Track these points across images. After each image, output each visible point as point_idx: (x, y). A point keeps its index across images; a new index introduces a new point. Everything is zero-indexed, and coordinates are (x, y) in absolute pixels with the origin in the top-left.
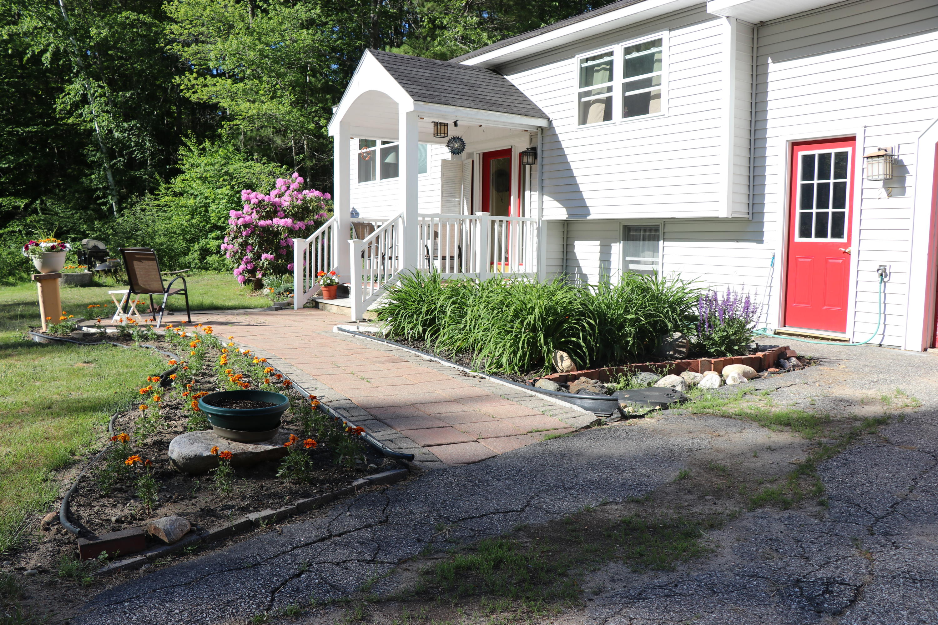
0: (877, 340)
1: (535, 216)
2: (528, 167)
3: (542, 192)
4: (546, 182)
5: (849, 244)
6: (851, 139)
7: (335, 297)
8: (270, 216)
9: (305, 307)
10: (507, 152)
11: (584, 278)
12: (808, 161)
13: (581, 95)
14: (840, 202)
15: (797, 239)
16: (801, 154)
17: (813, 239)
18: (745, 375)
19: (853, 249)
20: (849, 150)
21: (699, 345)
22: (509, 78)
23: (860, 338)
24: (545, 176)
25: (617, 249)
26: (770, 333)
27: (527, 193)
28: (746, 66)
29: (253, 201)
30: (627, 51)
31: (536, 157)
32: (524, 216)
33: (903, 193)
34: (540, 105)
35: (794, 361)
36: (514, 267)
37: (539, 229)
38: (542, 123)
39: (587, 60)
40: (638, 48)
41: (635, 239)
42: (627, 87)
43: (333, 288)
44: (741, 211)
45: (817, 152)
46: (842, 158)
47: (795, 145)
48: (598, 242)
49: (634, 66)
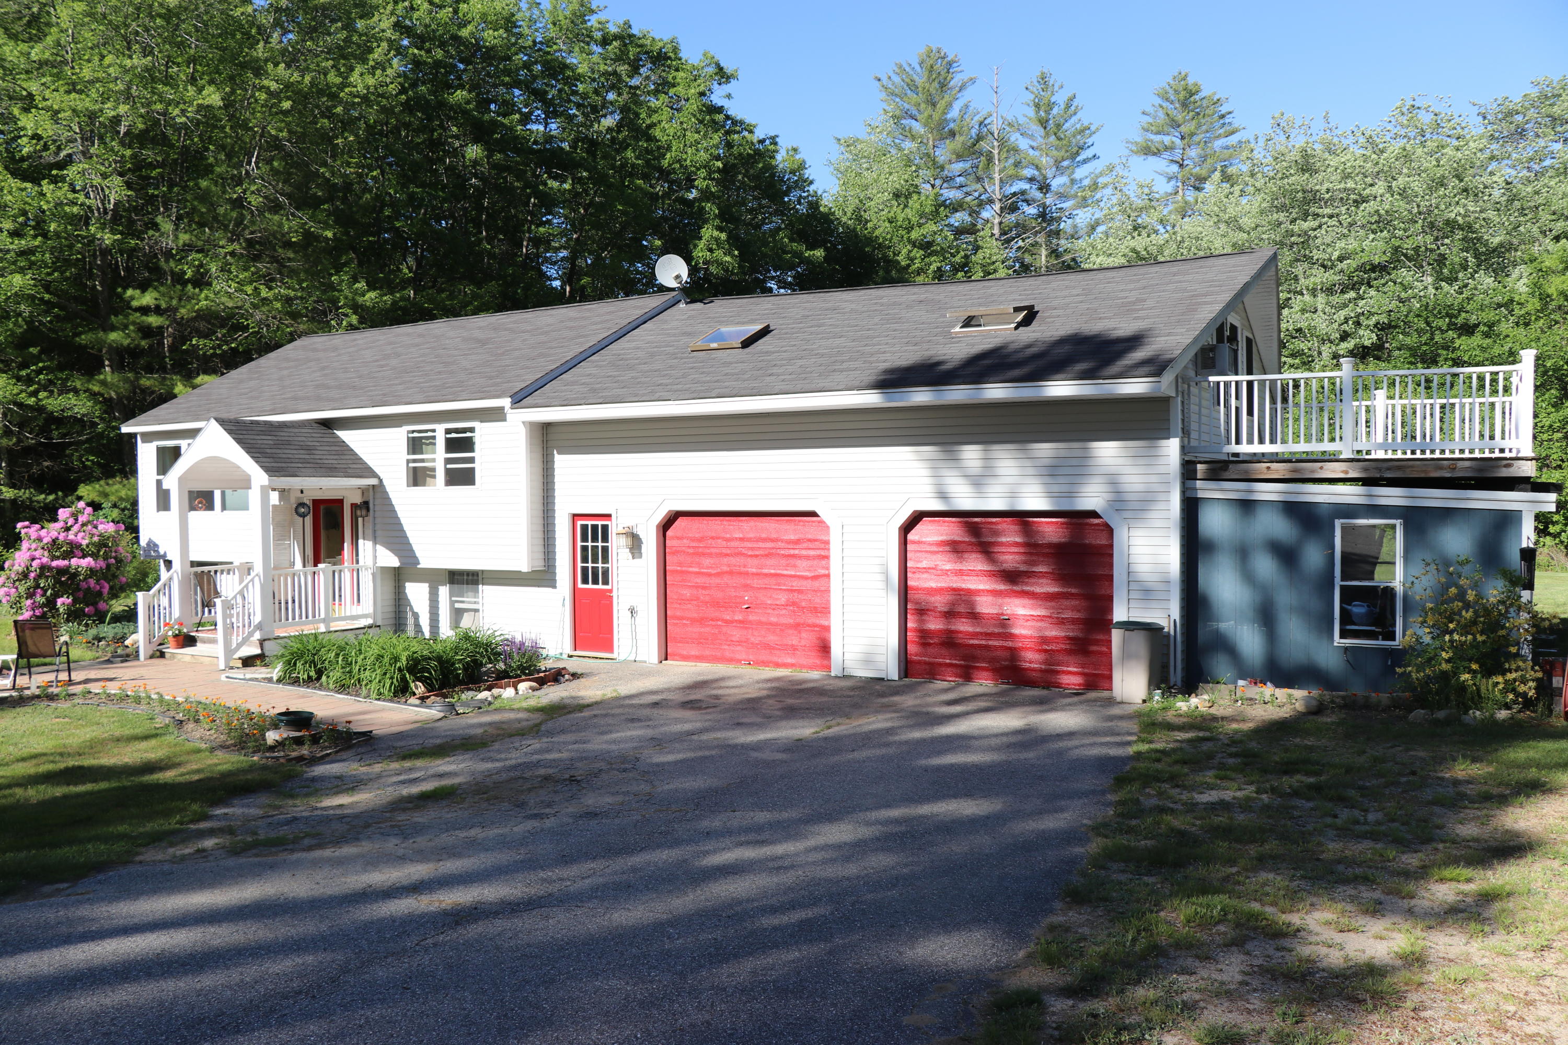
0: (632, 658)
1: (370, 563)
2: (360, 520)
3: (375, 541)
4: (379, 533)
5: (613, 588)
6: (608, 516)
7: (183, 646)
8: (68, 555)
9: (152, 657)
10: (340, 502)
11: (416, 616)
12: (584, 528)
13: (408, 461)
14: (605, 559)
15: (580, 585)
16: (579, 523)
17: (590, 586)
18: (531, 688)
19: (614, 594)
20: (608, 523)
21: (505, 671)
22: (340, 433)
23: (622, 657)
24: (378, 527)
25: (444, 591)
26: (565, 657)
27: (361, 542)
28: (538, 456)
29: (45, 541)
30: (448, 431)
31: (368, 509)
32: (357, 562)
33: (641, 557)
34: (371, 463)
35: (567, 677)
36: (350, 609)
37: (373, 574)
38: (373, 481)
39: (413, 432)
40: (457, 431)
41: (461, 582)
42: (448, 461)
43: (181, 638)
44: (539, 565)
45: (590, 523)
46: (605, 528)
47: (575, 517)
48: (427, 585)
49: (453, 445)
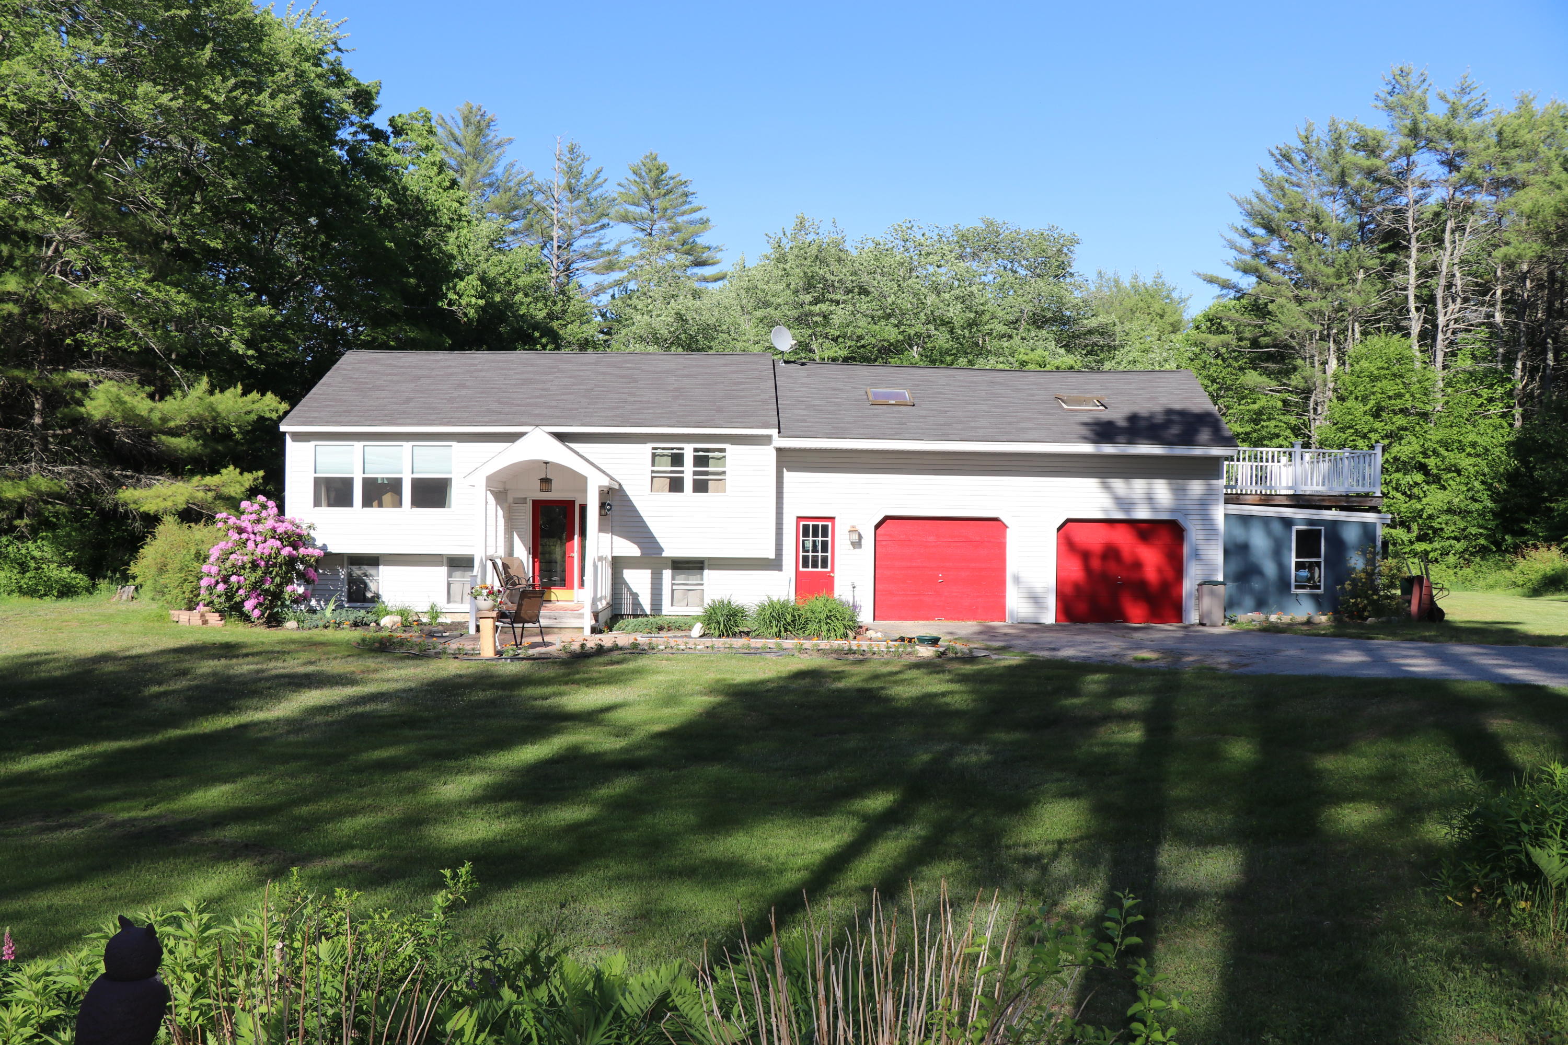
3: (613, 535)
4: (621, 528)
5: (833, 570)
6: (832, 519)
10: (570, 503)
11: (635, 596)
12: (806, 528)
13: (652, 472)
14: (825, 550)
15: (801, 569)
16: (802, 523)
17: (810, 569)
19: (835, 574)
20: (830, 524)
24: (615, 524)
25: (667, 574)
30: (696, 450)
33: (860, 547)
38: (616, 486)
39: (656, 449)
40: (706, 450)
41: (684, 569)
42: (695, 473)
44: (771, 555)
45: (812, 523)
46: (825, 528)
47: (799, 518)
48: (649, 571)
49: (701, 461)
